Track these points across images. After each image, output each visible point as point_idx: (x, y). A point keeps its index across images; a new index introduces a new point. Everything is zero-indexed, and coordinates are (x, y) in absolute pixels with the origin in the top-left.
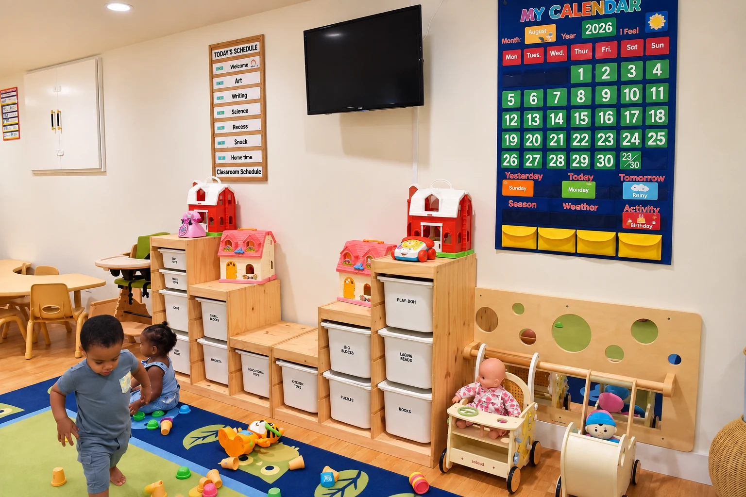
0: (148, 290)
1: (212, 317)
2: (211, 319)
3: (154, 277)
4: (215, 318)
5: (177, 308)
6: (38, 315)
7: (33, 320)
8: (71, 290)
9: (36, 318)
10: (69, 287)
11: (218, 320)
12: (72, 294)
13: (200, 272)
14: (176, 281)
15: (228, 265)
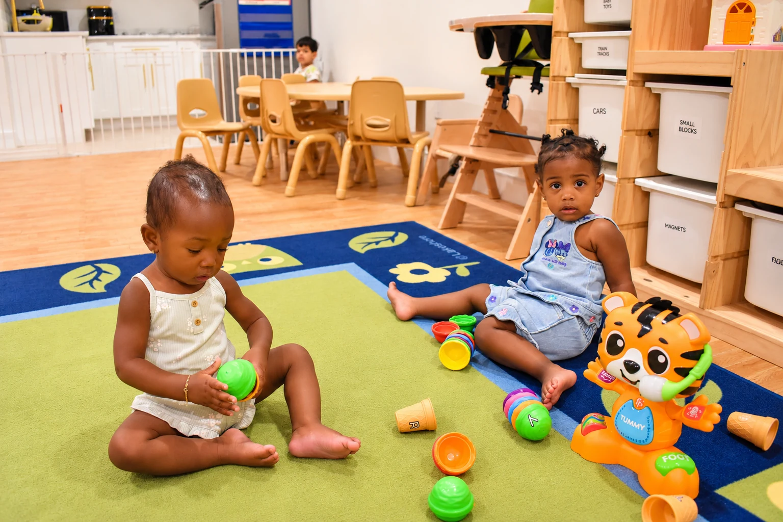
0: (543, 81)
1: (684, 126)
2: (680, 129)
3: (559, 47)
4: (688, 127)
5: (601, 111)
6: (359, 133)
7: (352, 141)
8: (410, 98)
9: (357, 138)
10: (407, 92)
11: (694, 132)
12: (412, 107)
13: (662, 30)
14: (606, 51)
15: (733, 10)
